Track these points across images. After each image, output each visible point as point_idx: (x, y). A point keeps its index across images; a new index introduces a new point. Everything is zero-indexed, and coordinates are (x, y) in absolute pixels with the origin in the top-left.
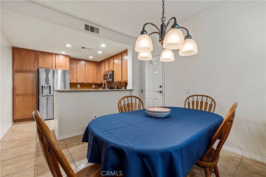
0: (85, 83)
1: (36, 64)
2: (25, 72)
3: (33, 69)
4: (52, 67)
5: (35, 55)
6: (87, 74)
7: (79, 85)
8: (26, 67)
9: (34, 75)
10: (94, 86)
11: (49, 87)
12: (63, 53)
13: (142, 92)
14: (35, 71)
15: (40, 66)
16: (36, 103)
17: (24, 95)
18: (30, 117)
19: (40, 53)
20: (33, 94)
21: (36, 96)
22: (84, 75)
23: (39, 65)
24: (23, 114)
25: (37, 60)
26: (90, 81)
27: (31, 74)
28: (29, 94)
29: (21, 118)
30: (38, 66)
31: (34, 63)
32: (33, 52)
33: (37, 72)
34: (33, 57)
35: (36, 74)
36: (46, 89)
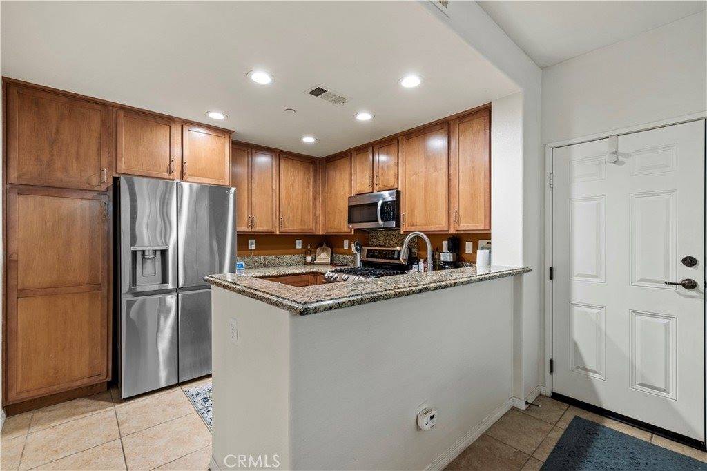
0: (278, 233)
1: (105, 159)
2: (60, 190)
3: (95, 180)
4: (170, 172)
5: (103, 123)
6: (284, 202)
7: (254, 241)
8: (65, 169)
9: (97, 204)
10: (299, 245)
11: (159, 254)
12: (216, 117)
13: (551, 278)
14: (103, 188)
15: (122, 166)
16: (106, 321)
17: (54, 291)
18: (78, 383)
19: (121, 113)
20: (94, 285)
21: (106, 294)
22: (274, 206)
23: (119, 164)
24: (51, 373)
25: (109, 140)
26: (293, 227)
27: (84, 201)
28: (76, 285)
29: (43, 392)
30: (114, 166)
31: (99, 155)
32: (95, 106)
33: (111, 193)
34: (96, 126)
35: (107, 199)
36: (149, 261)
